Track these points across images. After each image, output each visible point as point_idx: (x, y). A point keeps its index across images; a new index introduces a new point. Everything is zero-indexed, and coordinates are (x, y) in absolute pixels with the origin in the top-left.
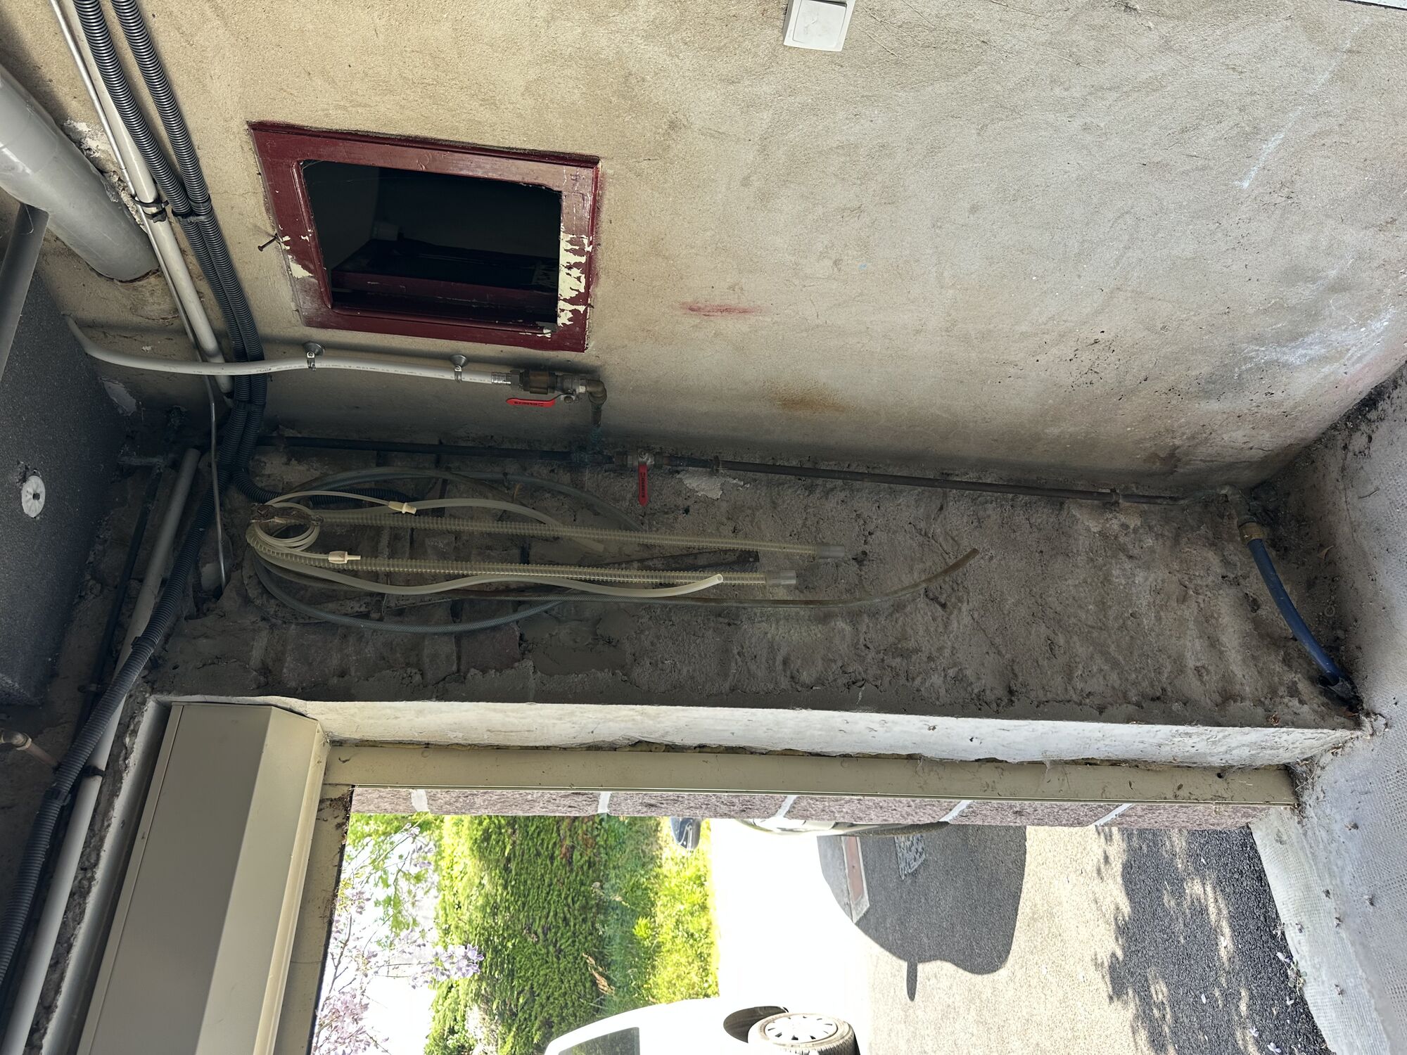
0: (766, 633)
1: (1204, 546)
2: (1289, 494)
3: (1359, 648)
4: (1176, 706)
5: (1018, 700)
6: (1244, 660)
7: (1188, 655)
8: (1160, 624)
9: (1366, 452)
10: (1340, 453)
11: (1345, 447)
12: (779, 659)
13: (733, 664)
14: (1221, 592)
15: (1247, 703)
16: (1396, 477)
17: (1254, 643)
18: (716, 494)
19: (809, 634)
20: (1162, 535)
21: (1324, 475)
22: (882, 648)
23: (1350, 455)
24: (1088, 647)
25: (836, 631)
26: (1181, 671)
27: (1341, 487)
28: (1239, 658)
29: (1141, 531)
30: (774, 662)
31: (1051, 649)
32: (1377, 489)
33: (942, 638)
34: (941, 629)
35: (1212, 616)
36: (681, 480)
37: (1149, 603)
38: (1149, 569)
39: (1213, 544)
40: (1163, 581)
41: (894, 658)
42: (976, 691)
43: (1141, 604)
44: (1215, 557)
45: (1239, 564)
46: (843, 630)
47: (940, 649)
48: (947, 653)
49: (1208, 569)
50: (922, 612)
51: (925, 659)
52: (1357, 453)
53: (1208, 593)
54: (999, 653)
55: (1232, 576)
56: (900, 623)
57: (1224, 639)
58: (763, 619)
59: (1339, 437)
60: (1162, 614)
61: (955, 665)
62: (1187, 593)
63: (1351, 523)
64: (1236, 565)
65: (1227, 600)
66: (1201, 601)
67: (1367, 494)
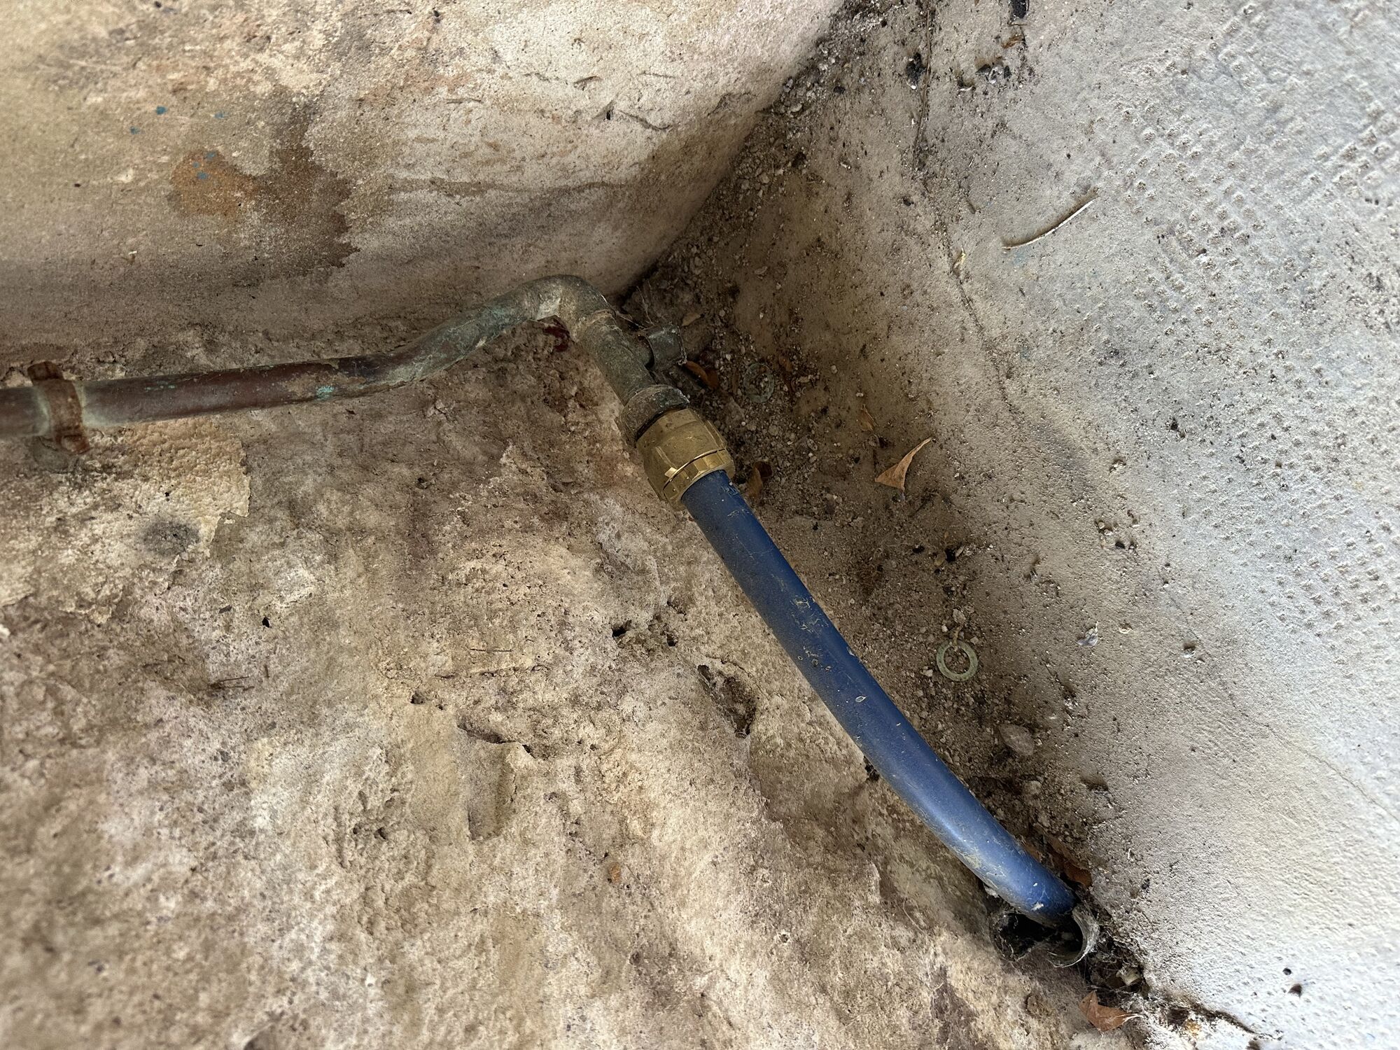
1: (528, 529)
2: (734, 292)
3: (1097, 785)
6: (779, 984)
9: (1012, 59)
10: (898, 95)
11: (917, 68)
14: (627, 705)
16: (1174, 125)
17: (787, 883)
20: (358, 531)
21: (849, 197)
23: (941, 91)
27: (925, 222)
28: (761, 977)
32: (1087, 193)
35: (624, 839)
39: (557, 515)
44: (576, 562)
45: (652, 564)
49: (563, 624)
52: (971, 73)
53: (589, 733)
55: (642, 617)
57: (691, 927)
59: (884, 38)
62: (506, 770)
63: (989, 347)
64: (643, 571)
65: (654, 728)
66: (566, 785)
67: (1041, 222)
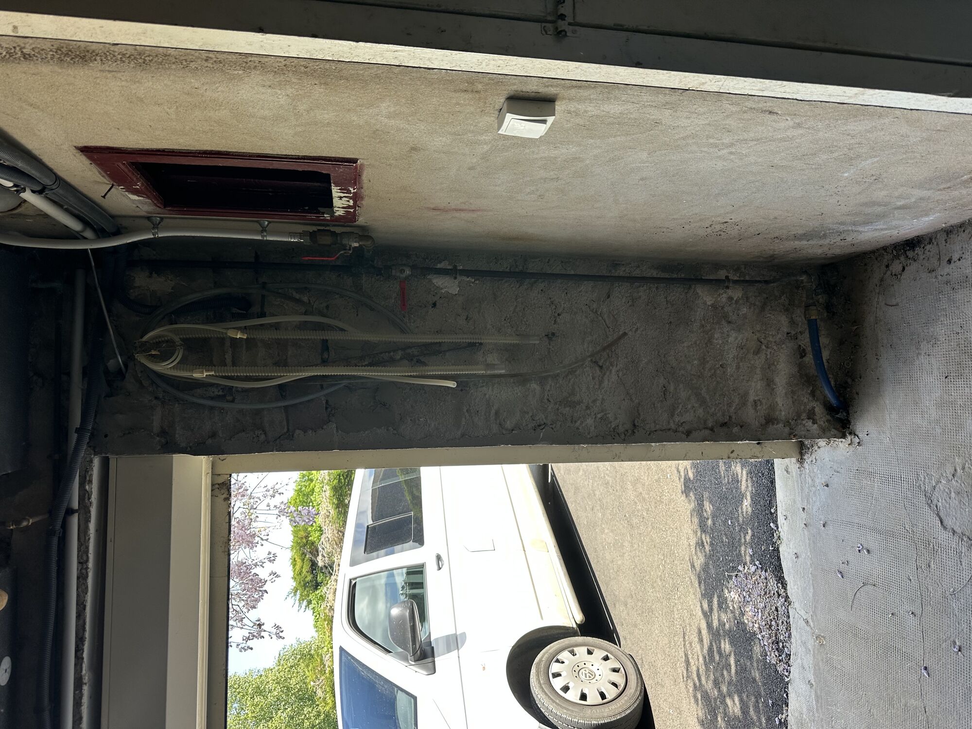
0: (485, 395)
1: (781, 311)
2: (845, 278)
4: (735, 430)
5: (638, 431)
6: (786, 394)
7: (751, 392)
8: (738, 372)
9: (899, 276)
10: (883, 268)
11: (887, 266)
12: (493, 412)
13: (464, 419)
14: (783, 346)
15: (781, 425)
16: (911, 303)
17: (795, 382)
18: (455, 290)
19: (513, 393)
20: (755, 305)
21: (870, 277)
22: (558, 400)
23: (889, 273)
24: (688, 391)
25: (530, 390)
26: (744, 404)
27: (877, 291)
28: (784, 391)
29: (741, 302)
30: (490, 415)
31: (664, 394)
32: (897, 305)
33: (596, 393)
34: (597, 387)
35: (773, 364)
36: (430, 280)
37: (734, 356)
38: (739, 331)
39: (787, 310)
40: (747, 340)
41: (565, 408)
42: (613, 426)
43: (729, 357)
44: (786, 319)
45: (800, 324)
46: (535, 389)
47: (594, 401)
48: (598, 403)
49: (779, 329)
50: (586, 374)
51: (584, 408)
52: (893, 274)
53: (775, 347)
54: (631, 399)
55: (793, 333)
56: (572, 381)
57: (777, 380)
58: (484, 384)
59: (886, 257)
60: (741, 364)
61: (602, 411)
62: (761, 347)
63: (876, 317)
64: (798, 325)
65: (786, 351)
66: (768, 353)
67: (890, 304)
